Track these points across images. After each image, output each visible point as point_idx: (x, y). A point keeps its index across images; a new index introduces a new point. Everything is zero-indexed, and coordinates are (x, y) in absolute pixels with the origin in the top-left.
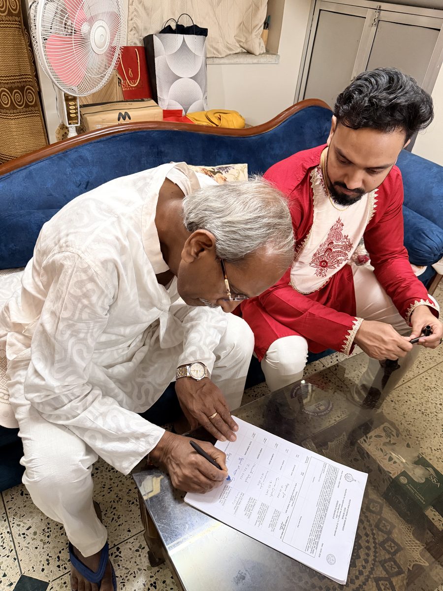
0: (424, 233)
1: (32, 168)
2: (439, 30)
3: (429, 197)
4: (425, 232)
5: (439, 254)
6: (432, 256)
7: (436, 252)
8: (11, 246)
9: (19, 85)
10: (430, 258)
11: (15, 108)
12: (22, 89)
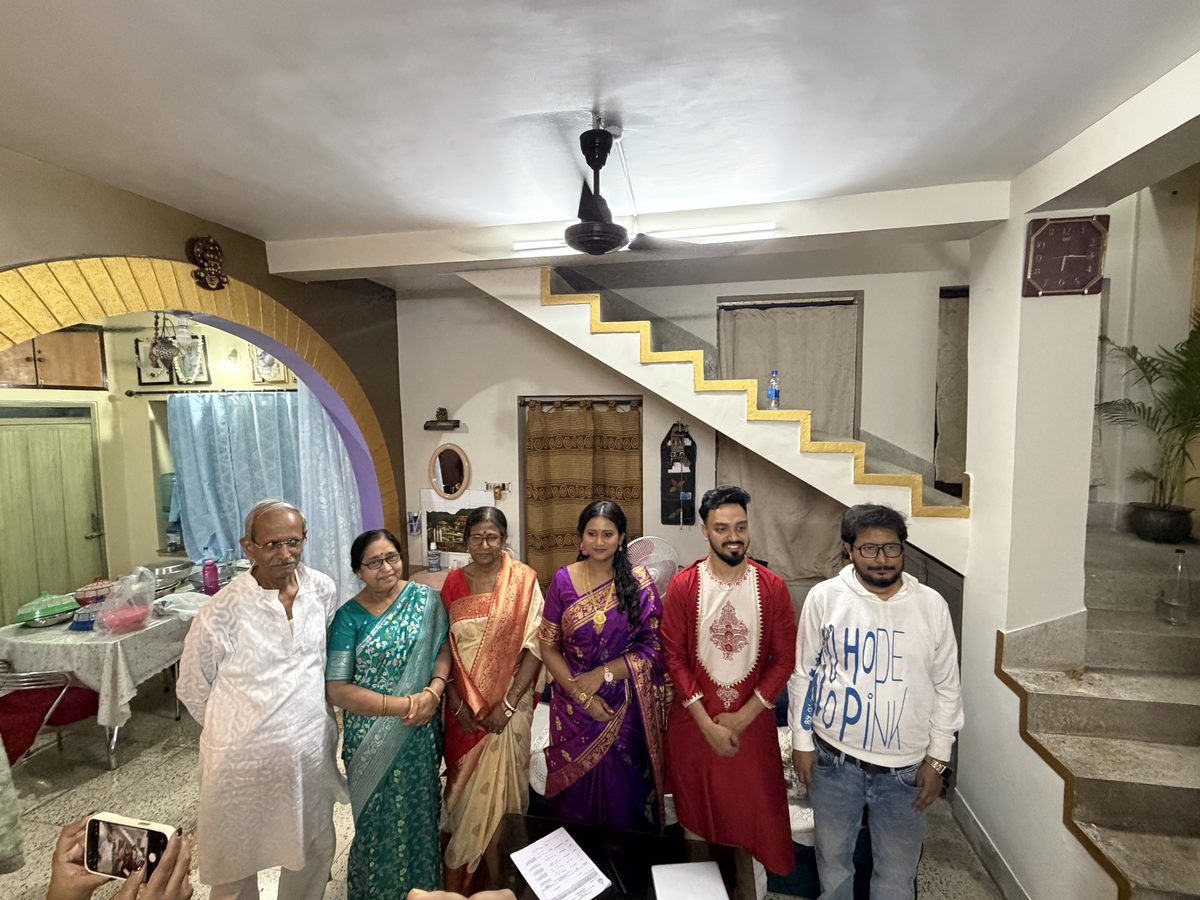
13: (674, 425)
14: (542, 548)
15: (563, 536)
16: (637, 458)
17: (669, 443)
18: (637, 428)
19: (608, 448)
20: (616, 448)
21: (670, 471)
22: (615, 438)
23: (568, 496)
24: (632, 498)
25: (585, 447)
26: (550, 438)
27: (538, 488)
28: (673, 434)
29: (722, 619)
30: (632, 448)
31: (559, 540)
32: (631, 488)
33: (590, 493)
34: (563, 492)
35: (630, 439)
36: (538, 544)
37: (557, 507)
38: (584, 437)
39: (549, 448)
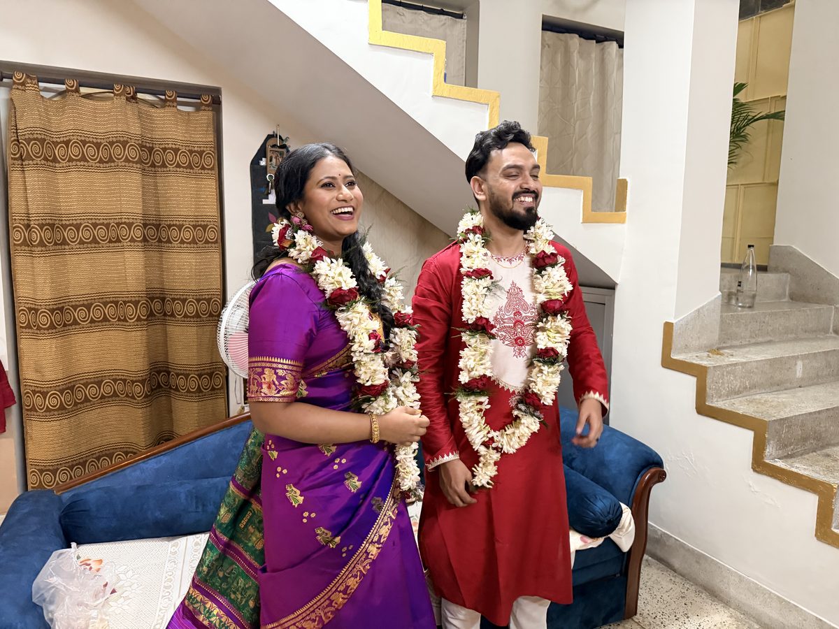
0: (587, 498)
1: (196, 443)
2: (604, 304)
3: (602, 464)
4: (588, 496)
5: (606, 521)
6: (600, 523)
7: (602, 518)
8: (156, 515)
9: (209, 371)
10: (598, 526)
11: (201, 392)
12: (211, 375)
13: (269, 137)
14: (52, 327)
15: (88, 307)
16: (213, 184)
17: (263, 163)
18: (211, 138)
19: (164, 165)
20: (178, 166)
21: (265, 202)
22: (176, 151)
23: (95, 241)
24: (207, 242)
25: (127, 160)
26: (56, 144)
27: (41, 226)
28: (269, 148)
29: (508, 305)
30: (203, 168)
31: (80, 314)
32: (204, 227)
33: (139, 233)
34: (85, 235)
35: (201, 153)
36: (44, 320)
37: (74, 258)
38: (124, 144)
39: (55, 160)
